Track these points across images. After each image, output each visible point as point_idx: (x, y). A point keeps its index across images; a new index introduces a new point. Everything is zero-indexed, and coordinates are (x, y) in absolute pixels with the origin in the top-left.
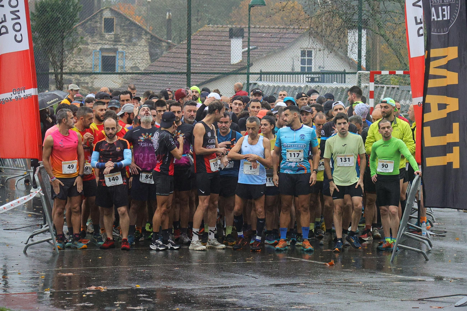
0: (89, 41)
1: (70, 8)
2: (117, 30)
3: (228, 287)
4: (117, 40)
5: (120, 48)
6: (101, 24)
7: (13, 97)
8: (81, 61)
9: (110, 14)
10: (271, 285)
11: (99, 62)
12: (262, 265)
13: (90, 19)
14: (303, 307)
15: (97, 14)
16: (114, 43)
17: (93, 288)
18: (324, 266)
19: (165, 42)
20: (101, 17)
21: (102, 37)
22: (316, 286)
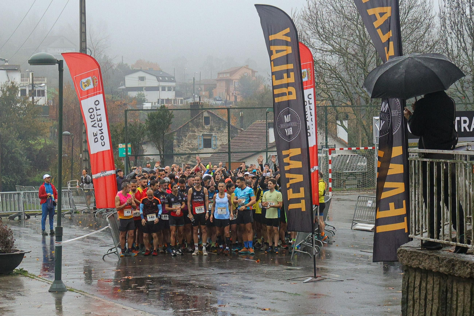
0: (196, 130)
1: (167, 116)
2: (212, 123)
3: (195, 275)
4: (211, 130)
5: (213, 134)
6: (202, 120)
7: (102, 175)
8: (192, 142)
9: (207, 114)
10: (218, 274)
11: (202, 143)
12: (219, 263)
13: (196, 118)
14: (226, 285)
15: (200, 114)
16: (210, 131)
17: (126, 277)
18: (254, 263)
19: (240, 130)
20: (202, 116)
21: (203, 128)
22: (241, 274)
